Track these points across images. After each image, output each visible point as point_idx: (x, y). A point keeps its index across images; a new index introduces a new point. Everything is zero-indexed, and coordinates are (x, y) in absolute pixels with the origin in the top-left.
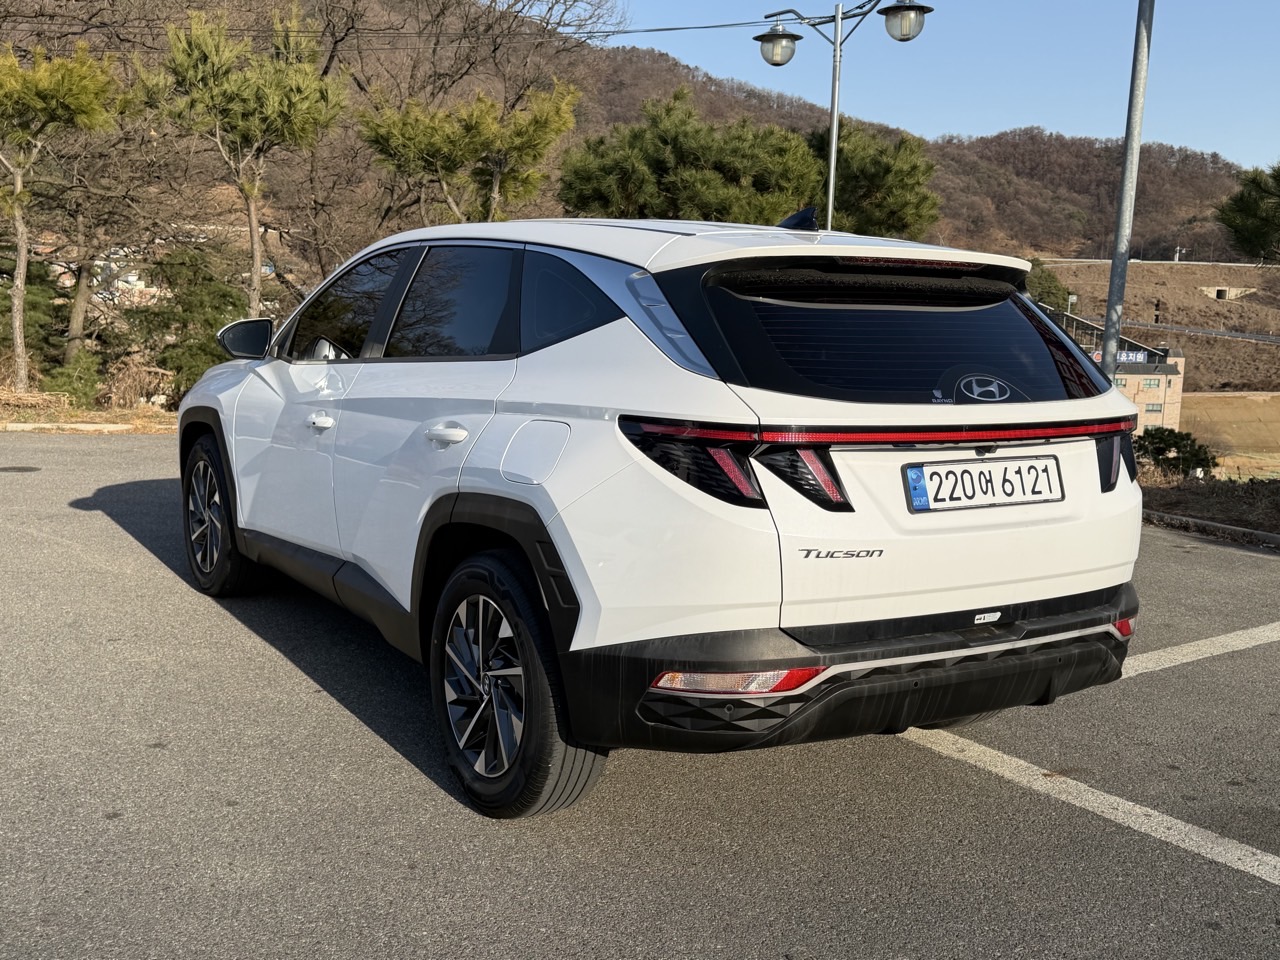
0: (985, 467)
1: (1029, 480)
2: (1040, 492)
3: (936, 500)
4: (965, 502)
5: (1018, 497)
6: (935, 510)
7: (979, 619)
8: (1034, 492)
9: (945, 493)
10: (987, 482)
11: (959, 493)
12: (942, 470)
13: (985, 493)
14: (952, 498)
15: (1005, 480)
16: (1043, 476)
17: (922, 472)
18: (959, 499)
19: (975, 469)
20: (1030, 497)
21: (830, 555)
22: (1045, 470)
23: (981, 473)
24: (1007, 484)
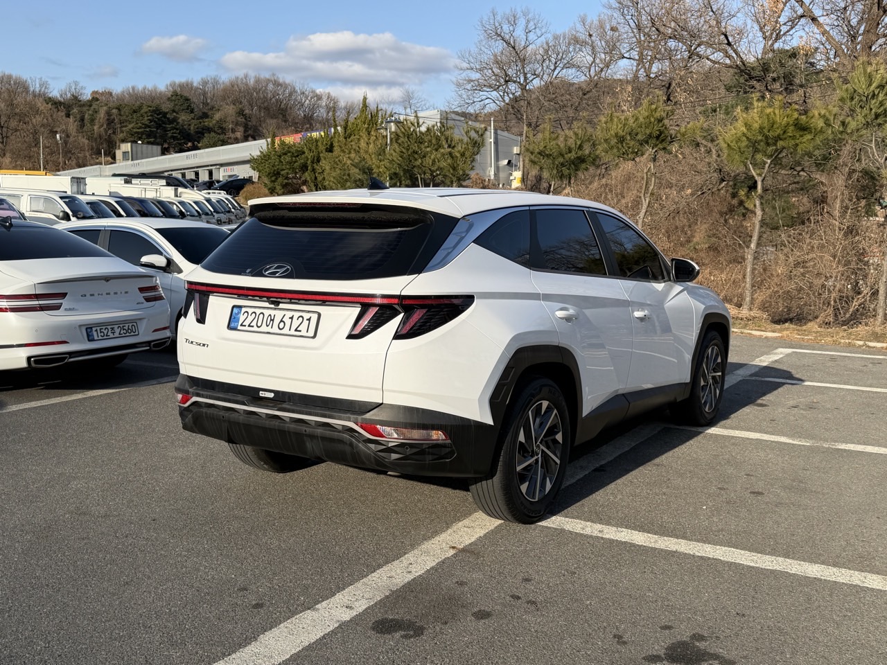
0: (273, 312)
1: (296, 323)
2: (300, 331)
3: (242, 325)
4: (255, 329)
5: (286, 331)
6: (239, 330)
7: (262, 394)
8: (296, 330)
9: (247, 323)
10: (271, 320)
11: (254, 324)
12: (250, 311)
13: (267, 326)
14: (249, 326)
15: (282, 321)
16: (306, 323)
17: (241, 311)
18: (253, 326)
19: (267, 312)
20: (292, 332)
21: (192, 342)
22: (309, 320)
23: (270, 315)
24: (282, 324)
